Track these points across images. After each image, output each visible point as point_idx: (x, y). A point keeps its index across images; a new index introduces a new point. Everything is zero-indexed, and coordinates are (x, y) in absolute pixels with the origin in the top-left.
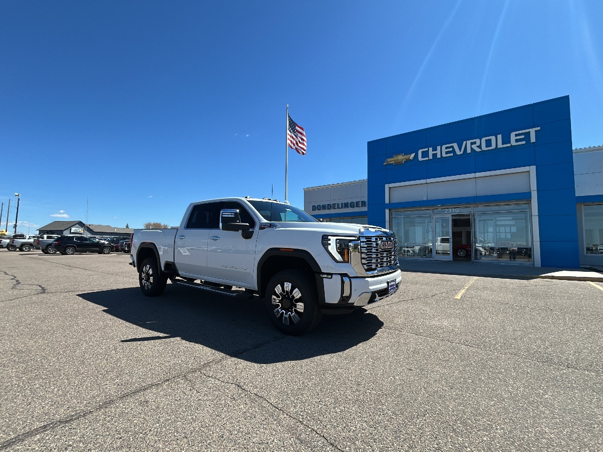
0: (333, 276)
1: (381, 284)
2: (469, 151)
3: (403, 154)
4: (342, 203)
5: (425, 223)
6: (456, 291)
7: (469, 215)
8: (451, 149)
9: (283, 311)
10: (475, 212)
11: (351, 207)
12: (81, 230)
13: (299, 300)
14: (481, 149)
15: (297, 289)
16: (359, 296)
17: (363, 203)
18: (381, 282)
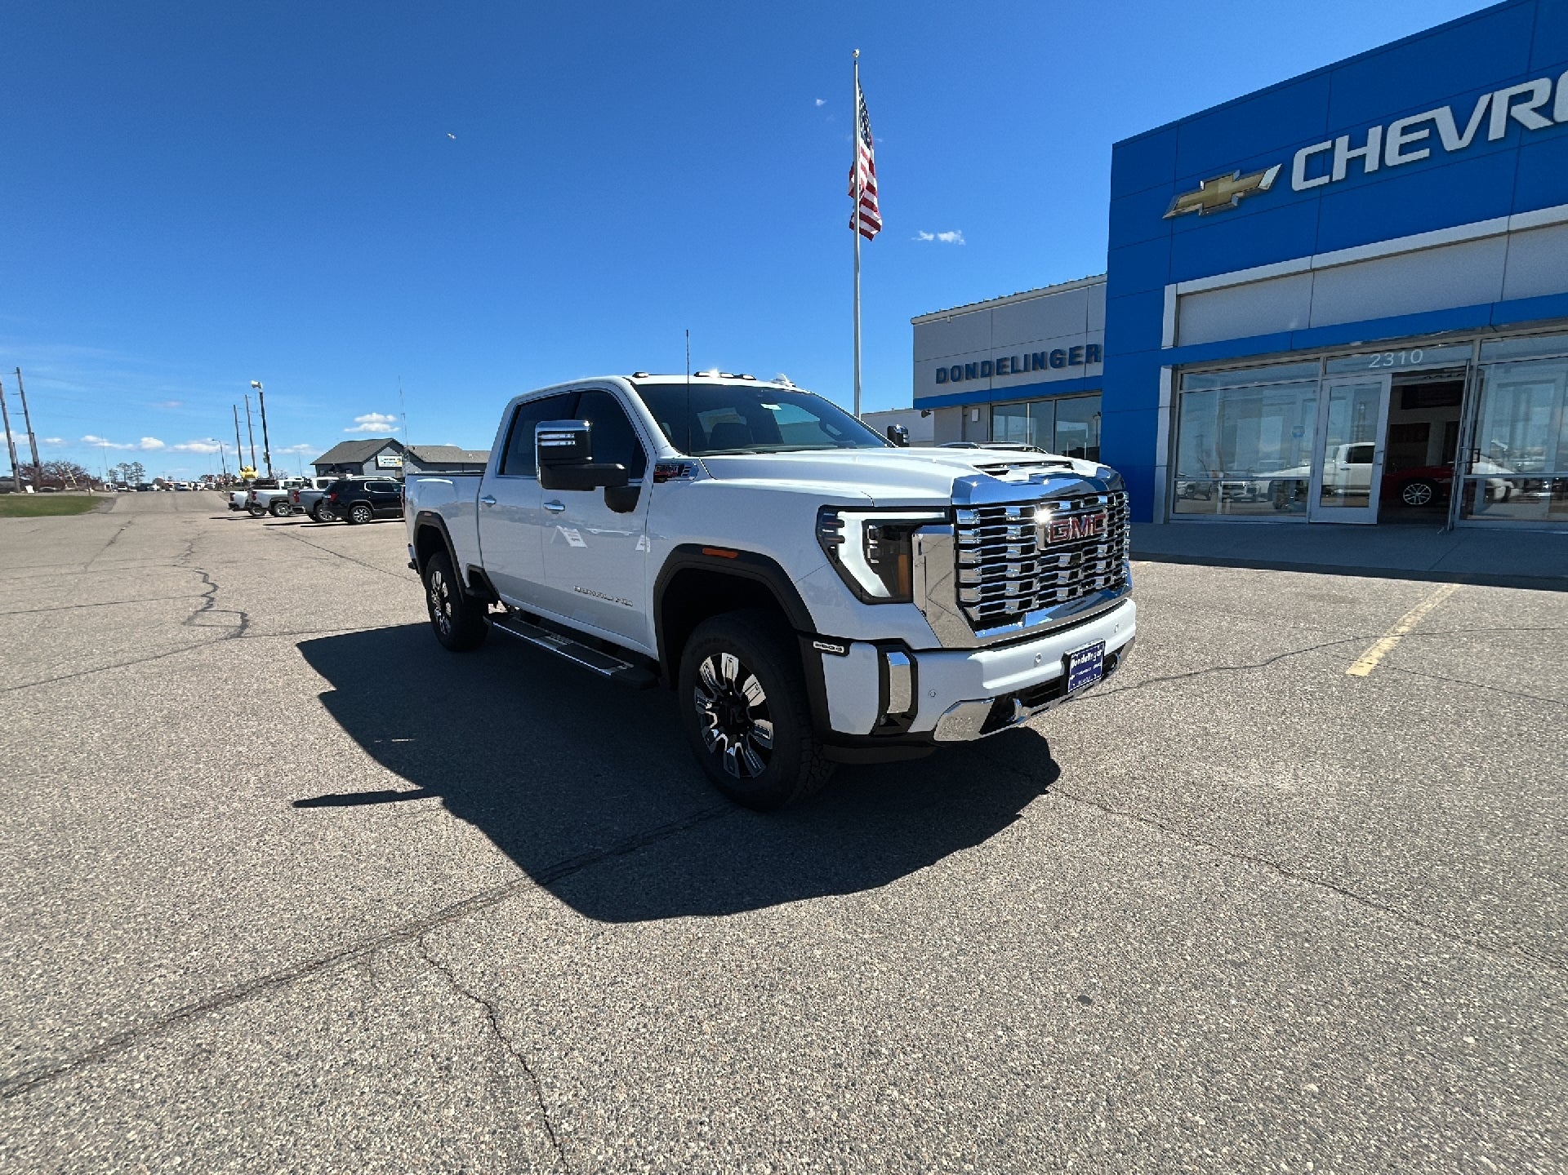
0: (853, 648)
1: (1036, 665)
2: (1497, 130)
3: (1237, 174)
4: (1026, 356)
5: (1294, 403)
6: (1359, 644)
7: (1462, 371)
8: (1425, 133)
9: (723, 736)
10: (1488, 358)
11: (1055, 366)
12: (396, 460)
13: (761, 711)
14: (1550, 117)
15: (752, 678)
16: (948, 710)
17: (1093, 352)
18: (1035, 661)
